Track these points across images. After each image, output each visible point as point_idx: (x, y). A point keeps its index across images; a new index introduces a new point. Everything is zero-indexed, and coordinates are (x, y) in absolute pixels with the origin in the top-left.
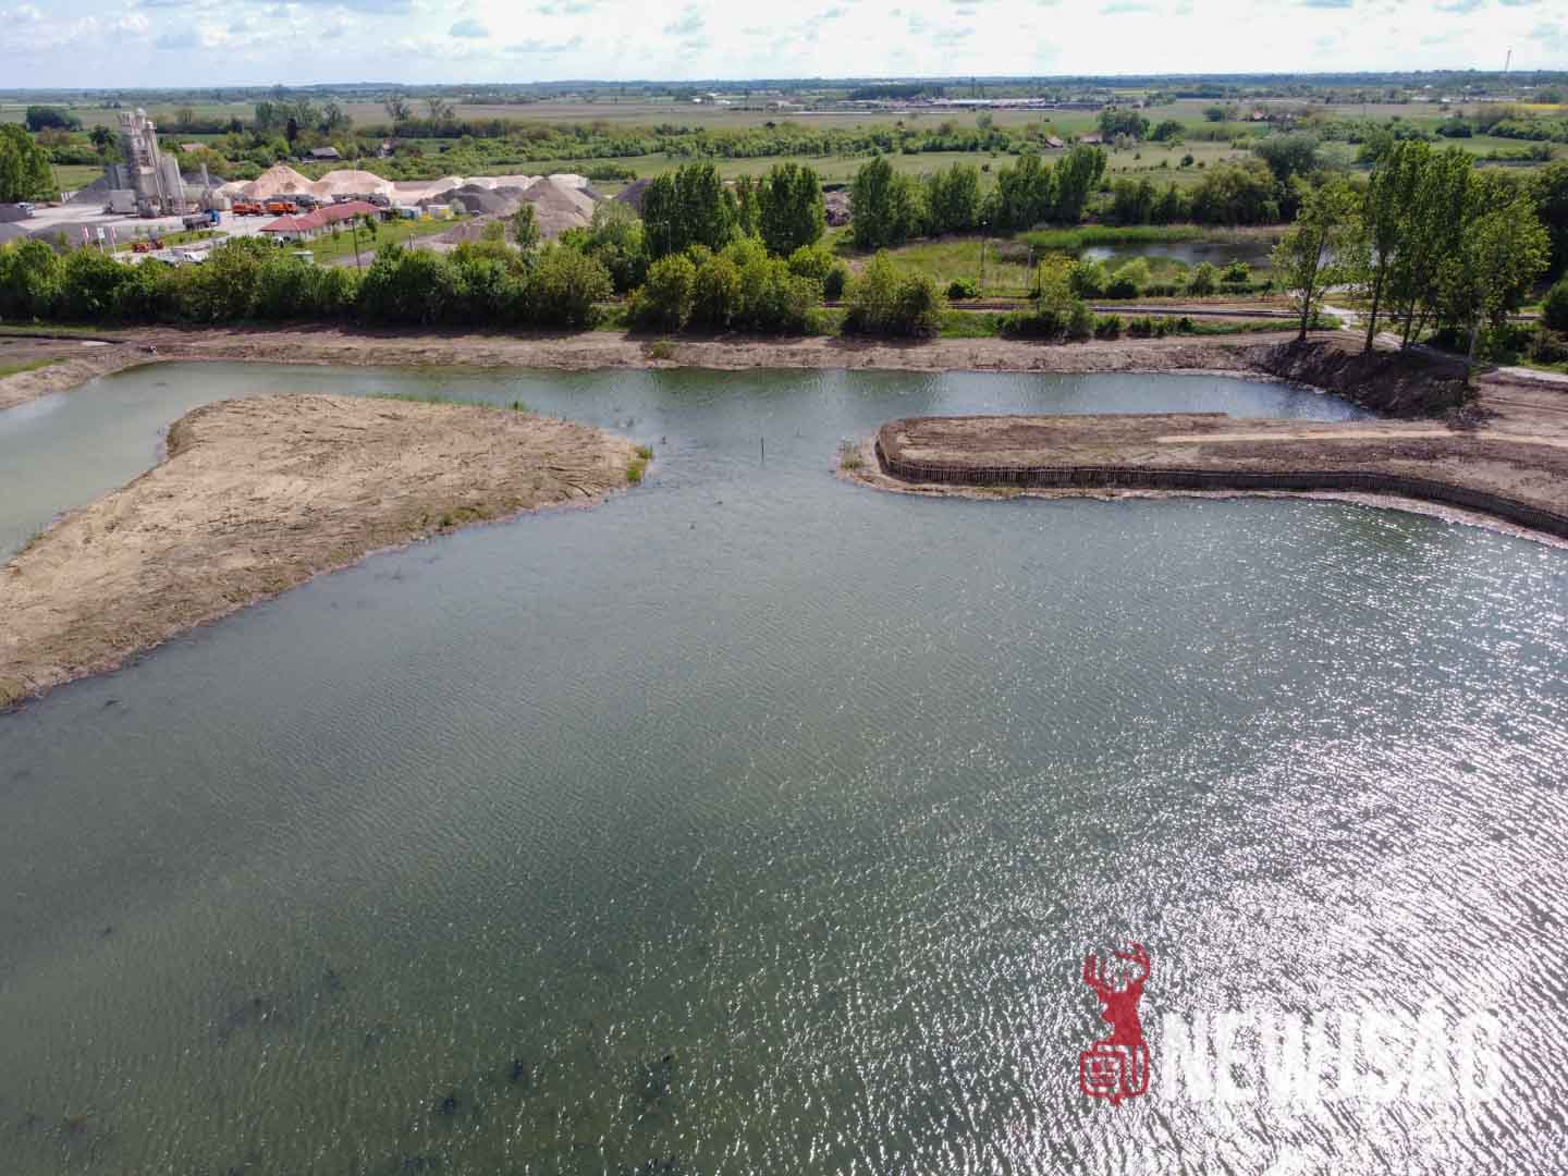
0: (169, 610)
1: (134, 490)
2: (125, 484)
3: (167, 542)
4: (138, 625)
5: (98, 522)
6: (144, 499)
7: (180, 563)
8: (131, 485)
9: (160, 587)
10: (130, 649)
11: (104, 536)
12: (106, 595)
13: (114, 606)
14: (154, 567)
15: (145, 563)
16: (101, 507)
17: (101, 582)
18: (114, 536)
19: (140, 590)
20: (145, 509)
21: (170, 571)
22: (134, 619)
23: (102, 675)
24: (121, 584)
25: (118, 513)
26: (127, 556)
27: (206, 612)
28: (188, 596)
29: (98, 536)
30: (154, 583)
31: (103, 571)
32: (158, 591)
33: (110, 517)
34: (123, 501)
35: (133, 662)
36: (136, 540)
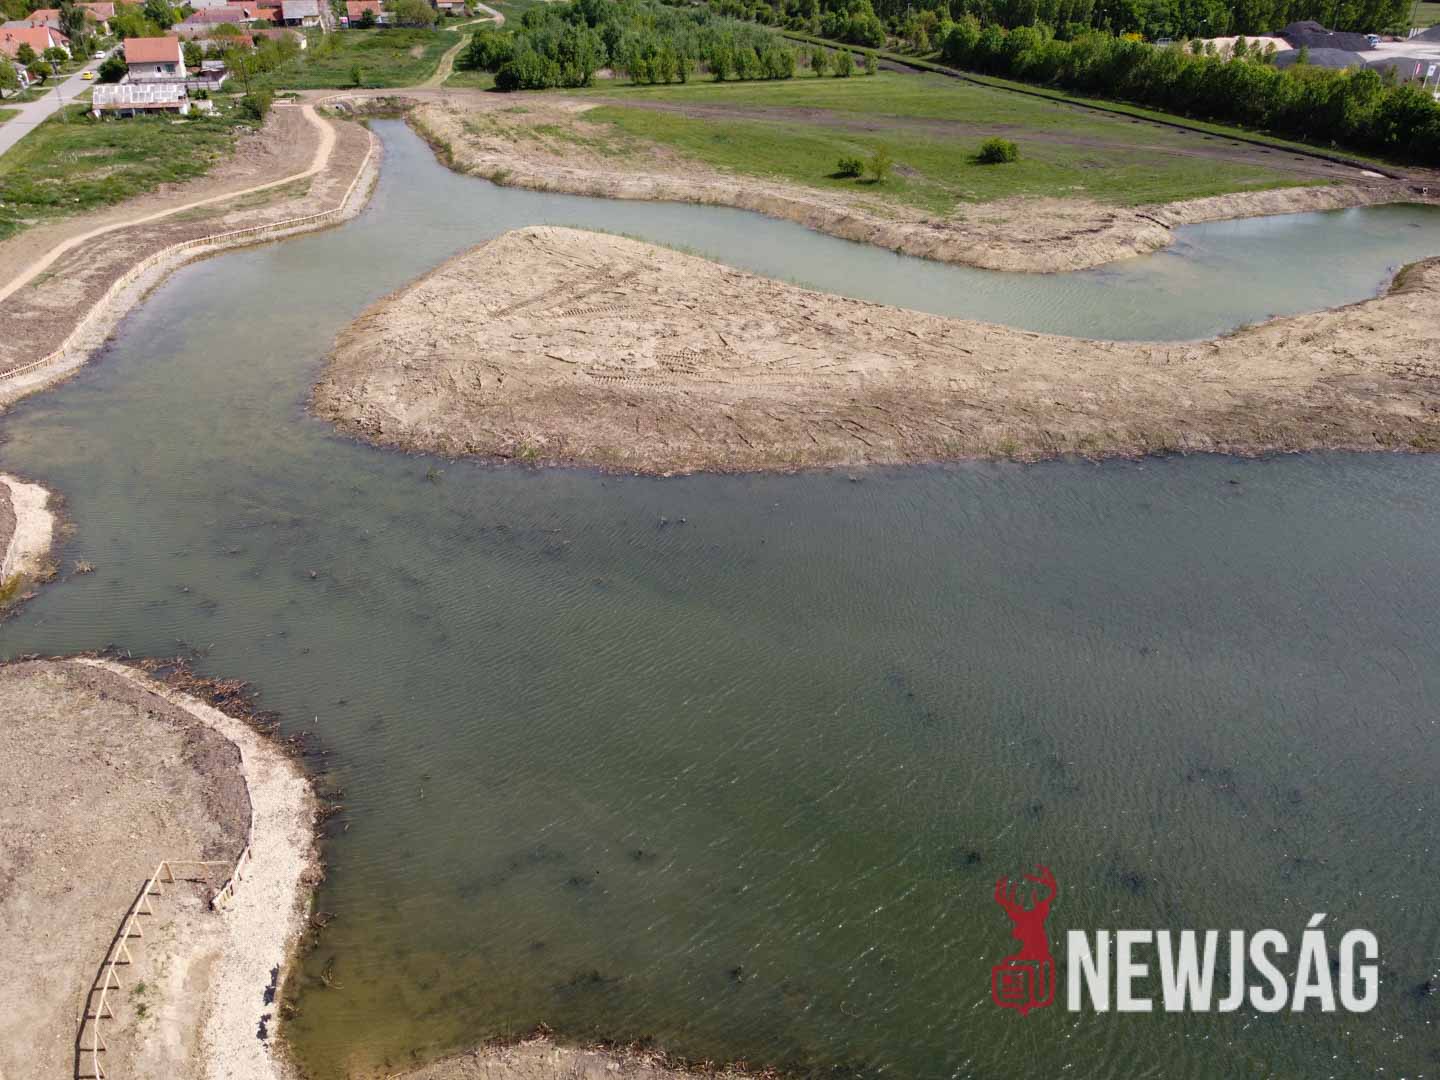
0: (1318, 427)
1: (1342, 314)
2: (1336, 307)
3: (1348, 368)
4: (1286, 428)
5: (1298, 331)
6: (1346, 326)
7: (1349, 390)
8: (1341, 309)
9: (1320, 404)
10: (1270, 446)
11: (1297, 345)
12: (1274, 396)
13: (1275, 407)
14: (1324, 385)
15: (1319, 380)
16: (1306, 320)
17: (1274, 382)
18: (1305, 348)
19: (1303, 401)
20: (1343, 334)
21: (1337, 395)
22: (1286, 423)
23: (1235, 457)
24: (1290, 390)
25: (1317, 330)
26: (1306, 368)
27: (1349, 442)
28: (1342, 422)
29: (1291, 344)
30: (1319, 399)
31: (1280, 373)
32: (1317, 408)
33: (1309, 331)
34: (1328, 319)
35: (1263, 458)
36: (1322, 358)
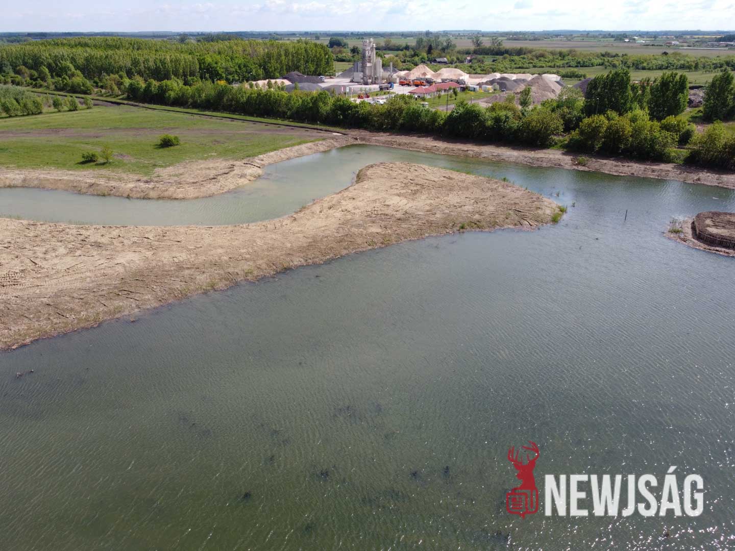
0: (345, 244)
1: (341, 194)
2: (337, 192)
3: (349, 217)
4: (333, 248)
5: (326, 205)
6: (344, 199)
7: (352, 226)
8: (340, 192)
9: (343, 234)
10: (328, 257)
11: (327, 211)
12: (324, 235)
13: (325, 239)
14: (342, 226)
15: (340, 224)
16: (328, 199)
17: (323, 228)
18: (331, 211)
19: (336, 235)
20: (344, 203)
21: (348, 229)
22: (332, 245)
23: (316, 265)
24: (329, 231)
25: (333, 203)
26: (333, 220)
27: (358, 248)
28: (353, 240)
29: (325, 211)
30: (342, 233)
31: (324, 224)
32: (342, 236)
33: (330, 204)
34: (337, 197)
35: (328, 262)
36: (338, 214)
